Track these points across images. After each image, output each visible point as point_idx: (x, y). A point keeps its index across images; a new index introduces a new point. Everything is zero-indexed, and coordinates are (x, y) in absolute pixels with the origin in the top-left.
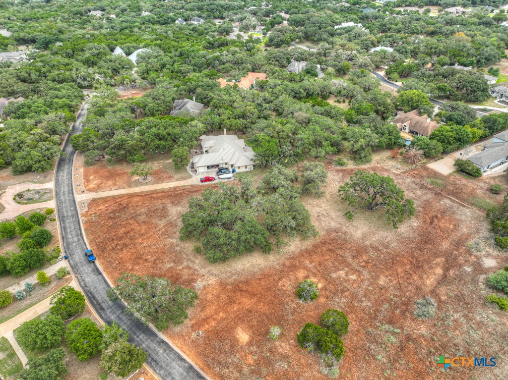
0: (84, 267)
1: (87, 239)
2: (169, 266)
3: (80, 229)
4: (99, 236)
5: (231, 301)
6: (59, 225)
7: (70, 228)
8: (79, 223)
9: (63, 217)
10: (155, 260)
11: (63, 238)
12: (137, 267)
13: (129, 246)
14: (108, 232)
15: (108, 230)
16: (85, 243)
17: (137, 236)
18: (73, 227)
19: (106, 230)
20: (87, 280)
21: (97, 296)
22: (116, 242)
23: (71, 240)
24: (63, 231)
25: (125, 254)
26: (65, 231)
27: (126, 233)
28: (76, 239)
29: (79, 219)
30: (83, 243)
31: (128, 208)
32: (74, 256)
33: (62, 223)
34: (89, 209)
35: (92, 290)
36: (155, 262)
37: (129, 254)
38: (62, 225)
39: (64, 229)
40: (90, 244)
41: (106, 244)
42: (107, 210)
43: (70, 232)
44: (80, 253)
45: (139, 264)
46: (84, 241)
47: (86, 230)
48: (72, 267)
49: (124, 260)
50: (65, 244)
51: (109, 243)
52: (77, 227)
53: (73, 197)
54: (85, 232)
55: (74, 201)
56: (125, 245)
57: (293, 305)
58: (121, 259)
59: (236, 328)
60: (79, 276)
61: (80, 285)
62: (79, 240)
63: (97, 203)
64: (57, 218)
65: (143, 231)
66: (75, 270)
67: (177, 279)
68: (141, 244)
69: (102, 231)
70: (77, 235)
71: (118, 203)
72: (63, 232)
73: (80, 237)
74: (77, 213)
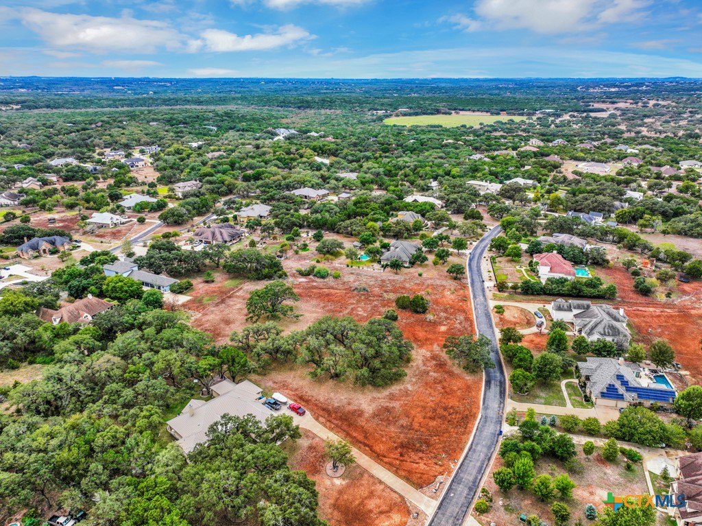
0: (491, 416)
1: (468, 439)
2: (435, 375)
3: (466, 456)
4: (457, 433)
5: (427, 339)
6: (483, 478)
7: (475, 465)
8: (462, 464)
9: (470, 489)
10: (438, 383)
11: (489, 459)
12: (455, 388)
13: (444, 405)
14: (447, 431)
15: (444, 433)
16: (474, 437)
17: (428, 409)
18: (472, 464)
19: (446, 435)
20: (497, 406)
21: (498, 391)
22: (449, 418)
23: (485, 450)
24: (483, 469)
25: (453, 402)
26: (482, 467)
27: (432, 418)
28: (479, 448)
29: (458, 471)
30: (477, 438)
31: (402, 443)
32: (493, 431)
33: (478, 481)
34: (436, 476)
35: (498, 397)
36: (440, 382)
37: (450, 400)
38: (479, 478)
39: (481, 471)
40: (471, 432)
41: (457, 422)
42: (421, 458)
43: (478, 460)
44: (486, 430)
45: (451, 390)
46: (473, 440)
47: (462, 450)
48: (501, 424)
49: (458, 399)
50: (492, 450)
51: (455, 421)
52: (466, 461)
53: (436, 513)
54: (464, 448)
55: (439, 508)
56: (445, 409)
57: (404, 321)
58: (459, 401)
59: (442, 332)
60: (500, 412)
61: (504, 406)
62: (477, 444)
63: (421, 478)
64: (479, 493)
65: (419, 409)
66: (500, 419)
67: (440, 364)
68: (432, 401)
69: (450, 437)
70: (475, 450)
71: (402, 458)
72: (485, 466)
73: (474, 447)
74: (453, 480)
